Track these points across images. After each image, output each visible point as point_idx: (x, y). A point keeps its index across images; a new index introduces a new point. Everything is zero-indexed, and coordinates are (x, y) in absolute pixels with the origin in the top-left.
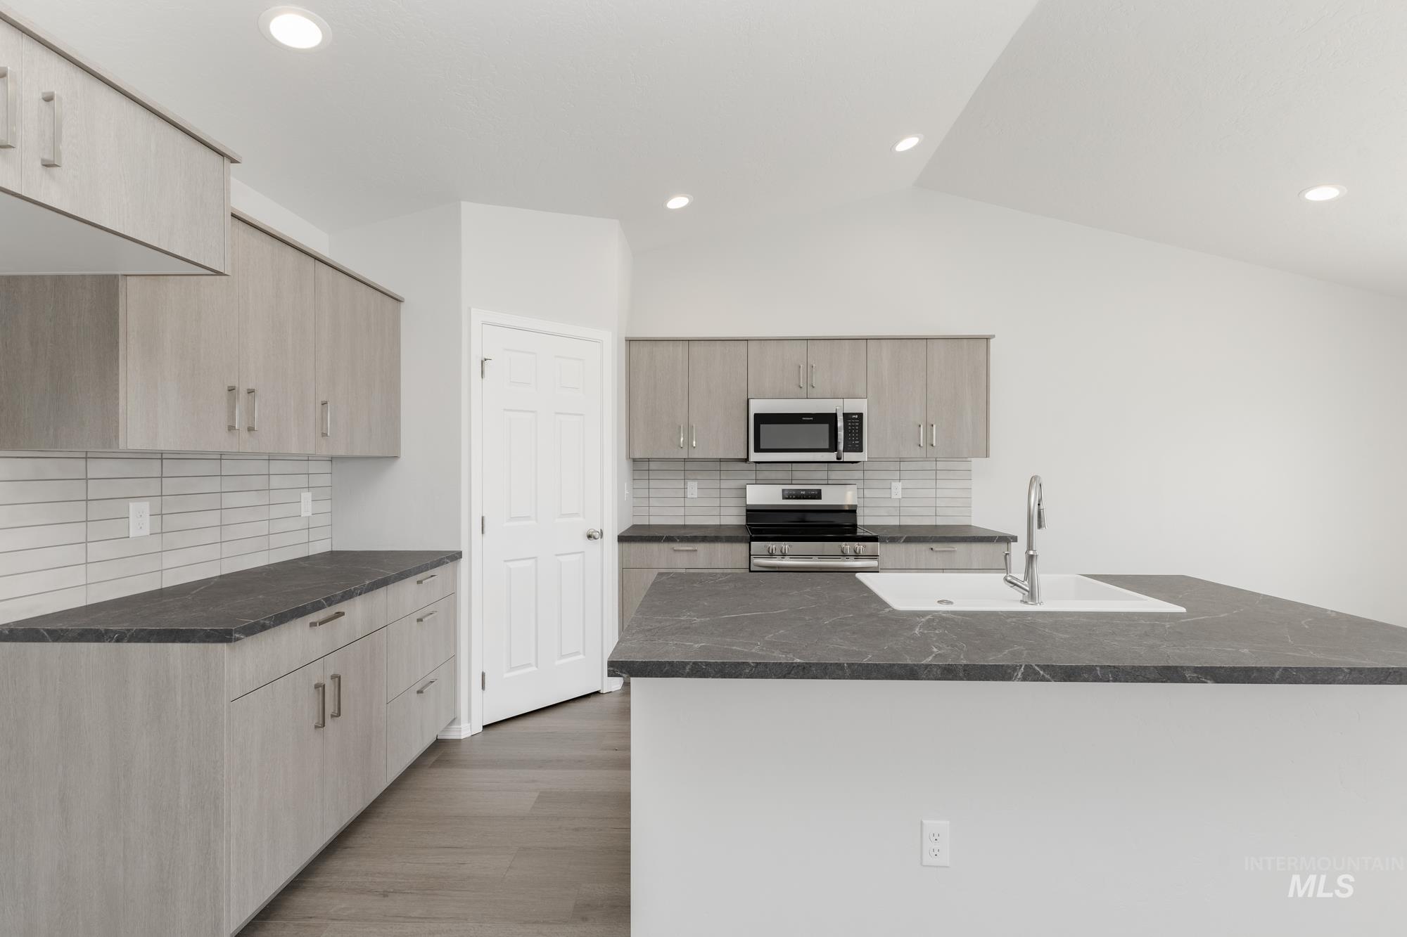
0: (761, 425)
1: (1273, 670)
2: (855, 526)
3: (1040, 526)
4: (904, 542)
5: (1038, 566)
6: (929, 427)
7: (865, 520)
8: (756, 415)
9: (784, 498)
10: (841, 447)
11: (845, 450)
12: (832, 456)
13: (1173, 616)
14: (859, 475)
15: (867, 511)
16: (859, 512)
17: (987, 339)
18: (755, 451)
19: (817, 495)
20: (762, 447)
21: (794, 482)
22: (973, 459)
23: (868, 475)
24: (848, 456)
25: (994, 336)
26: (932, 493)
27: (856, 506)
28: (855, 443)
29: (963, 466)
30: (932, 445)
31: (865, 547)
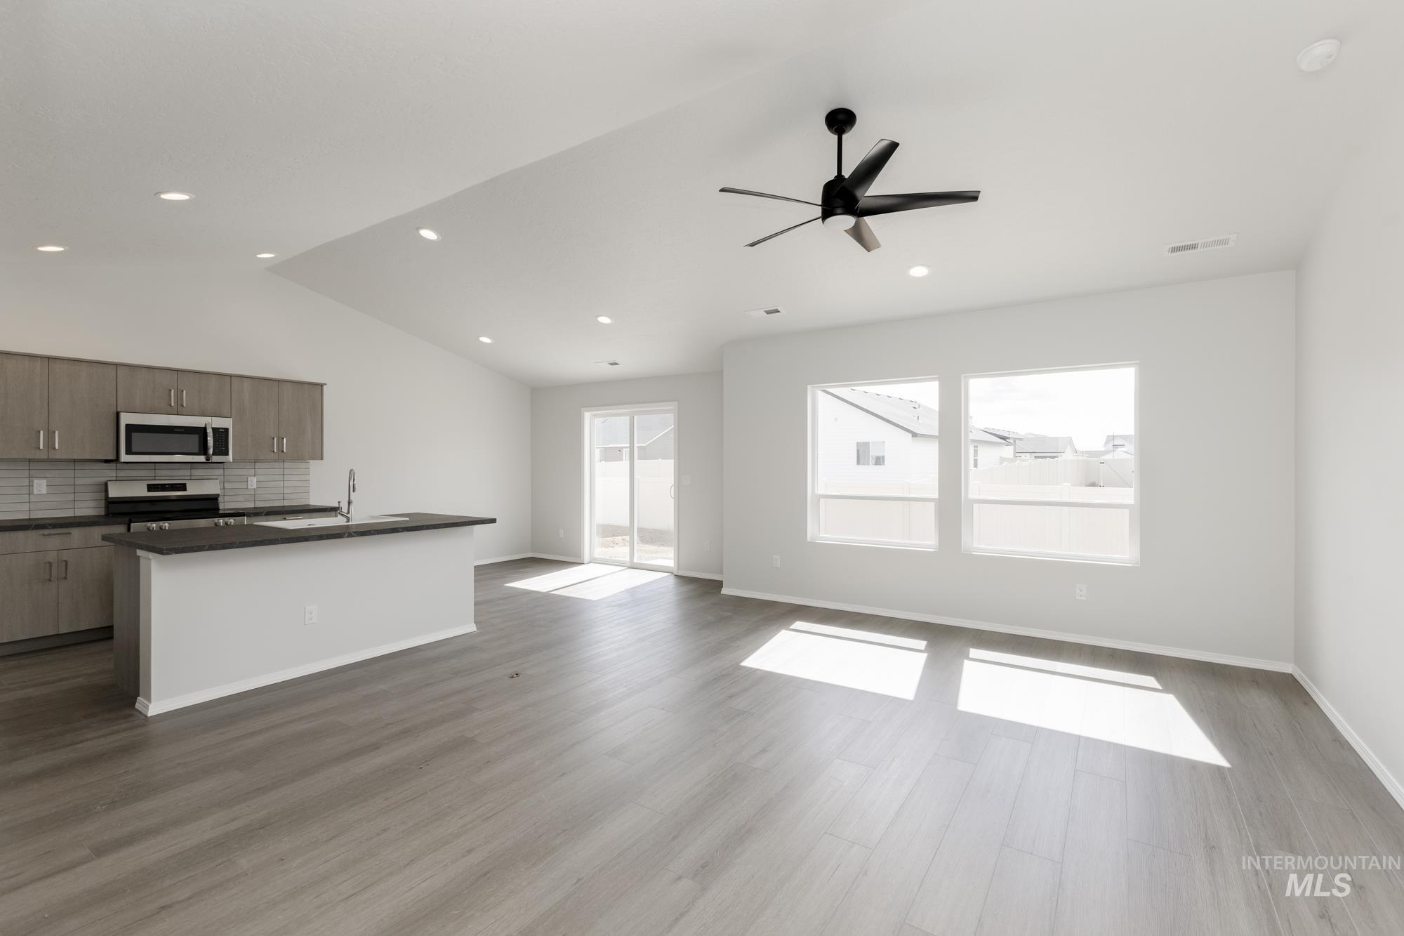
0: (133, 434)
1: (424, 526)
2: (218, 509)
3: (354, 491)
4: (265, 515)
5: (352, 507)
6: (280, 440)
7: (224, 505)
8: (128, 426)
9: (149, 491)
10: (211, 451)
11: (214, 454)
12: (202, 458)
13: (407, 521)
14: (220, 472)
15: (226, 498)
16: (220, 499)
17: (322, 385)
18: (127, 454)
19: (183, 487)
20: (133, 450)
21: (157, 478)
22: (311, 461)
23: (227, 472)
24: (215, 459)
25: (326, 384)
26: (281, 484)
27: (218, 495)
28: (222, 448)
29: (303, 465)
30: (283, 451)
31: (234, 520)
